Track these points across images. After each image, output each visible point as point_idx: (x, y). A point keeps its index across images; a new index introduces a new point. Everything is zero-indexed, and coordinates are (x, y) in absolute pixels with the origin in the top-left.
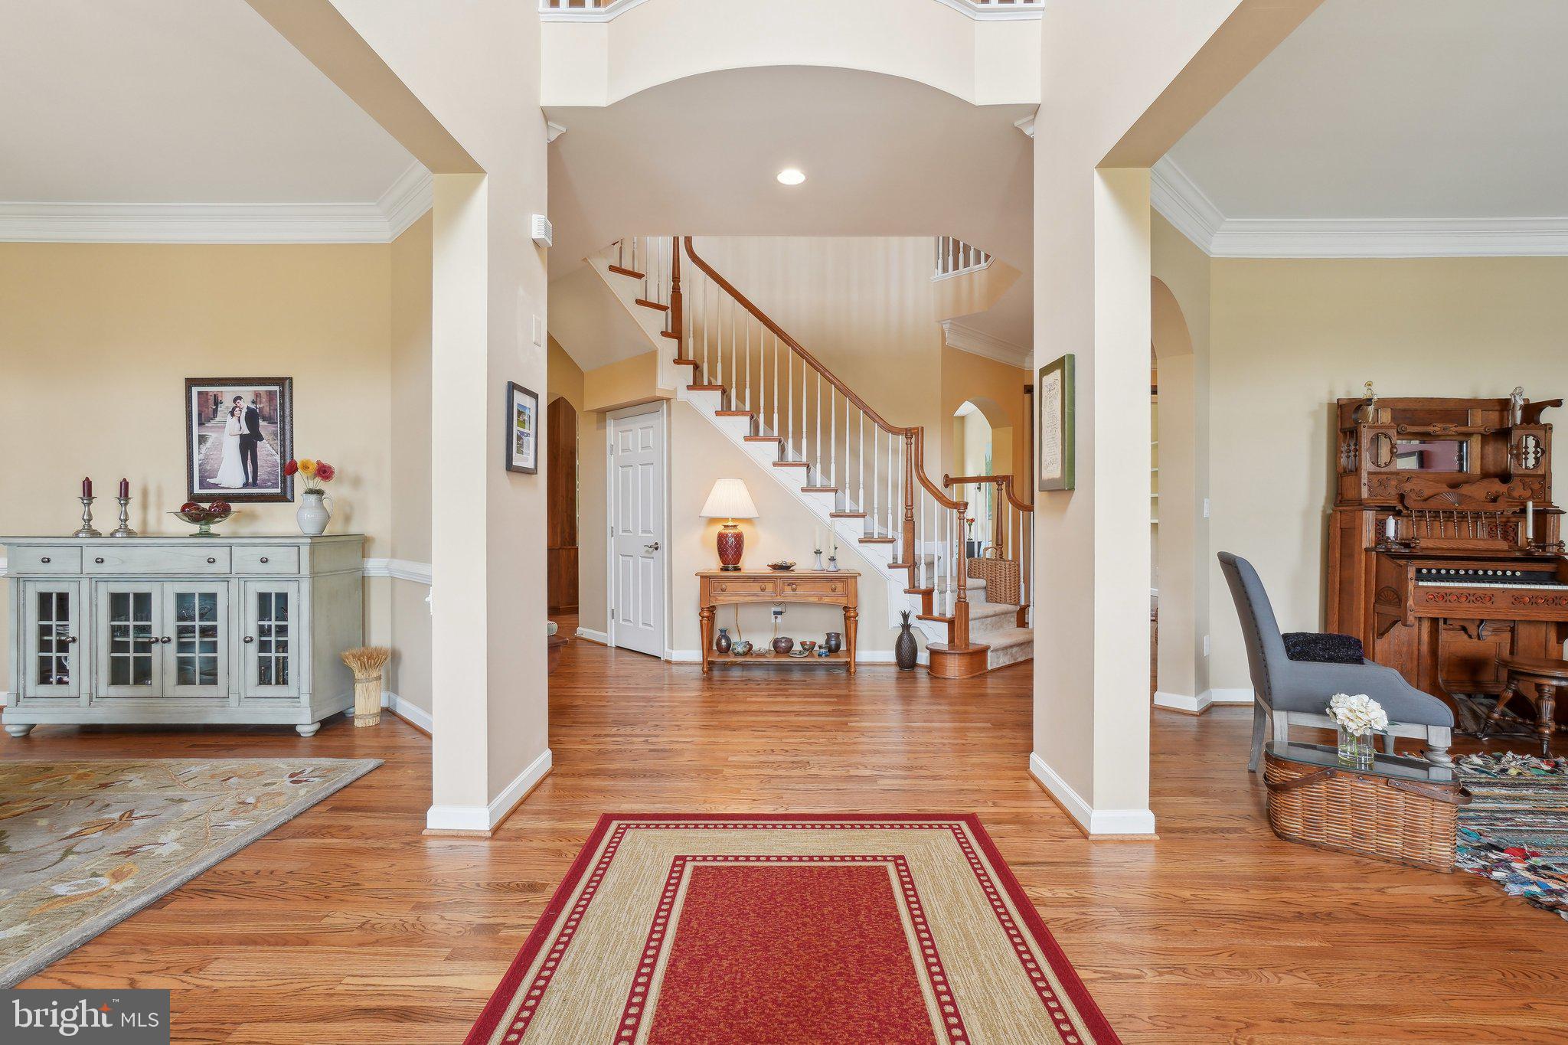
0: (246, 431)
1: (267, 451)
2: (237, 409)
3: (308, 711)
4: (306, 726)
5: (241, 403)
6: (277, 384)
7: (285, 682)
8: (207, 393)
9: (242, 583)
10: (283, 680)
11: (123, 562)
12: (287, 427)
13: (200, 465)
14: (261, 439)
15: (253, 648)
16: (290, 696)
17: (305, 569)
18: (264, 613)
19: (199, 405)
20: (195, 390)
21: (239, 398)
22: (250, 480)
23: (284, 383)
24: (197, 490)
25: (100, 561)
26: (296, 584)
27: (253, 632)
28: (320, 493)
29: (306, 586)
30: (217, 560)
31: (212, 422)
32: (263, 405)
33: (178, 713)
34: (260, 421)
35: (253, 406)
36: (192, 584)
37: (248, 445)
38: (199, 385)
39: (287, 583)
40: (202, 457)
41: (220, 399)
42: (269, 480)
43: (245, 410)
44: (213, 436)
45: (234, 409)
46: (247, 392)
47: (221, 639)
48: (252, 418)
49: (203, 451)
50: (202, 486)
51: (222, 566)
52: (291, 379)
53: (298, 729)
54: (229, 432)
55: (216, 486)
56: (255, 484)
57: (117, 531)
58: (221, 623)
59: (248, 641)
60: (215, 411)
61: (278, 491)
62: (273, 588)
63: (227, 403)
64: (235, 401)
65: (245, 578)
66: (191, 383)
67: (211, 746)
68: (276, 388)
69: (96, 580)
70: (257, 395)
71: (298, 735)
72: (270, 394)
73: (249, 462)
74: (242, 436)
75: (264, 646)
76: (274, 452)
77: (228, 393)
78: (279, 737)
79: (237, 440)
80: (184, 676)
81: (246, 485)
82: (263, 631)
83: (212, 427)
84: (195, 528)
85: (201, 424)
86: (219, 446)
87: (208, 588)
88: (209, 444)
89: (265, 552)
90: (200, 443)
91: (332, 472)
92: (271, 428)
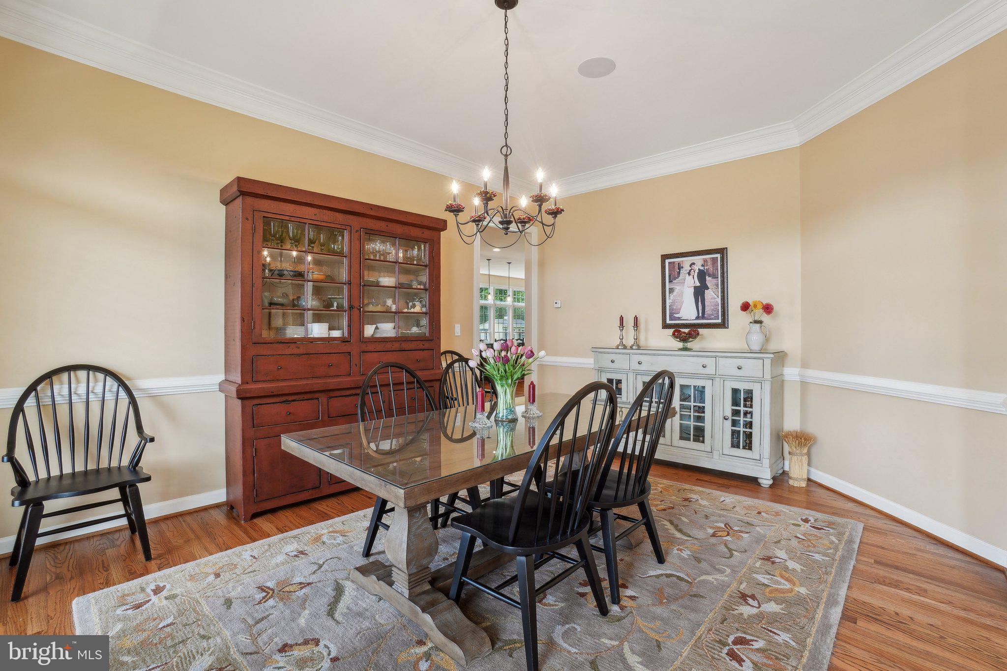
0: (698, 284)
1: (712, 296)
2: (692, 271)
3: (769, 470)
4: (766, 479)
5: (694, 267)
6: (718, 253)
7: (750, 448)
8: (674, 262)
9: (722, 381)
10: (749, 446)
11: (652, 364)
12: (725, 280)
13: (670, 306)
14: (708, 288)
15: (729, 423)
16: (753, 458)
17: (768, 376)
18: (735, 402)
19: (669, 270)
20: (667, 261)
21: (694, 264)
22: (700, 315)
23: (722, 251)
24: (668, 321)
25: (640, 363)
26: (759, 384)
27: (729, 413)
28: (760, 322)
29: (767, 386)
30: (708, 367)
31: (677, 280)
32: (709, 267)
33: (682, 457)
34: (707, 277)
35: (702, 268)
36: (690, 380)
37: (699, 293)
38: (671, 258)
39: (753, 383)
40: (671, 301)
41: (681, 265)
42: (712, 315)
43: (697, 271)
44: (677, 288)
45: (690, 271)
46: (698, 260)
47: (707, 415)
48: (702, 275)
49: (671, 298)
50: (671, 319)
51: (710, 370)
52: (727, 248)
53: (760, 481)
54: (687, 285)
55: (679, 319)
56: (703, 317)
57: (633, 345)
58: (708, 405)
59: (725, 419)
60: (679, 273)
61: (719, 321)
62: (742, 386)
63: (687, 267)
64: (691, 266)
65: (724, 378)
66: (664, 257)
67: (706, 481)
68: (718, 256)
69: (637, 374)
70: (705, 261)
71: (759, 484)
72: (714, 260)
73: (700, 303)
74: (695, 288)
75: (734, 423)
76: (716, 296)
77: (686, 261)
78: (748, 483)
79: (692, 290)
80: (684, 435)
81: (698, 318)
82: (736, 413)
83: (677, 283)
84: (681, 345)
85: (670, 281)
86: (681, 294)
87: (700, 383)
88: (675, 293)
89: (740, 362)
90: (670, 293)
91: (772, 309)
92: (714, 281)
